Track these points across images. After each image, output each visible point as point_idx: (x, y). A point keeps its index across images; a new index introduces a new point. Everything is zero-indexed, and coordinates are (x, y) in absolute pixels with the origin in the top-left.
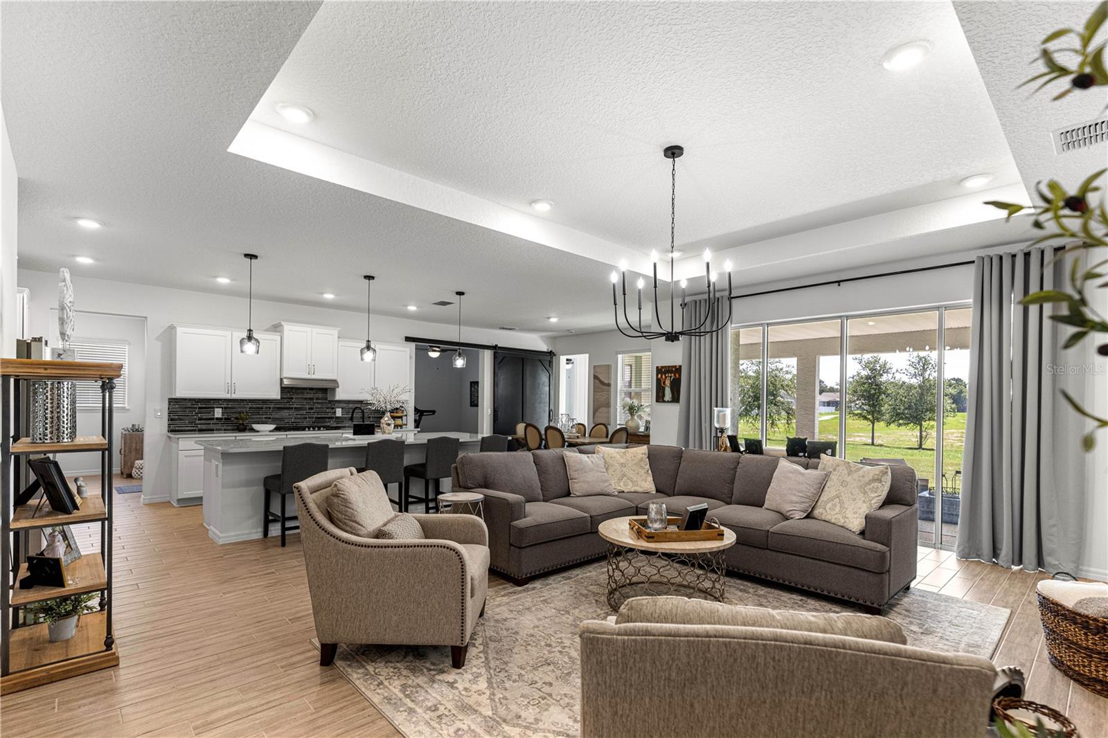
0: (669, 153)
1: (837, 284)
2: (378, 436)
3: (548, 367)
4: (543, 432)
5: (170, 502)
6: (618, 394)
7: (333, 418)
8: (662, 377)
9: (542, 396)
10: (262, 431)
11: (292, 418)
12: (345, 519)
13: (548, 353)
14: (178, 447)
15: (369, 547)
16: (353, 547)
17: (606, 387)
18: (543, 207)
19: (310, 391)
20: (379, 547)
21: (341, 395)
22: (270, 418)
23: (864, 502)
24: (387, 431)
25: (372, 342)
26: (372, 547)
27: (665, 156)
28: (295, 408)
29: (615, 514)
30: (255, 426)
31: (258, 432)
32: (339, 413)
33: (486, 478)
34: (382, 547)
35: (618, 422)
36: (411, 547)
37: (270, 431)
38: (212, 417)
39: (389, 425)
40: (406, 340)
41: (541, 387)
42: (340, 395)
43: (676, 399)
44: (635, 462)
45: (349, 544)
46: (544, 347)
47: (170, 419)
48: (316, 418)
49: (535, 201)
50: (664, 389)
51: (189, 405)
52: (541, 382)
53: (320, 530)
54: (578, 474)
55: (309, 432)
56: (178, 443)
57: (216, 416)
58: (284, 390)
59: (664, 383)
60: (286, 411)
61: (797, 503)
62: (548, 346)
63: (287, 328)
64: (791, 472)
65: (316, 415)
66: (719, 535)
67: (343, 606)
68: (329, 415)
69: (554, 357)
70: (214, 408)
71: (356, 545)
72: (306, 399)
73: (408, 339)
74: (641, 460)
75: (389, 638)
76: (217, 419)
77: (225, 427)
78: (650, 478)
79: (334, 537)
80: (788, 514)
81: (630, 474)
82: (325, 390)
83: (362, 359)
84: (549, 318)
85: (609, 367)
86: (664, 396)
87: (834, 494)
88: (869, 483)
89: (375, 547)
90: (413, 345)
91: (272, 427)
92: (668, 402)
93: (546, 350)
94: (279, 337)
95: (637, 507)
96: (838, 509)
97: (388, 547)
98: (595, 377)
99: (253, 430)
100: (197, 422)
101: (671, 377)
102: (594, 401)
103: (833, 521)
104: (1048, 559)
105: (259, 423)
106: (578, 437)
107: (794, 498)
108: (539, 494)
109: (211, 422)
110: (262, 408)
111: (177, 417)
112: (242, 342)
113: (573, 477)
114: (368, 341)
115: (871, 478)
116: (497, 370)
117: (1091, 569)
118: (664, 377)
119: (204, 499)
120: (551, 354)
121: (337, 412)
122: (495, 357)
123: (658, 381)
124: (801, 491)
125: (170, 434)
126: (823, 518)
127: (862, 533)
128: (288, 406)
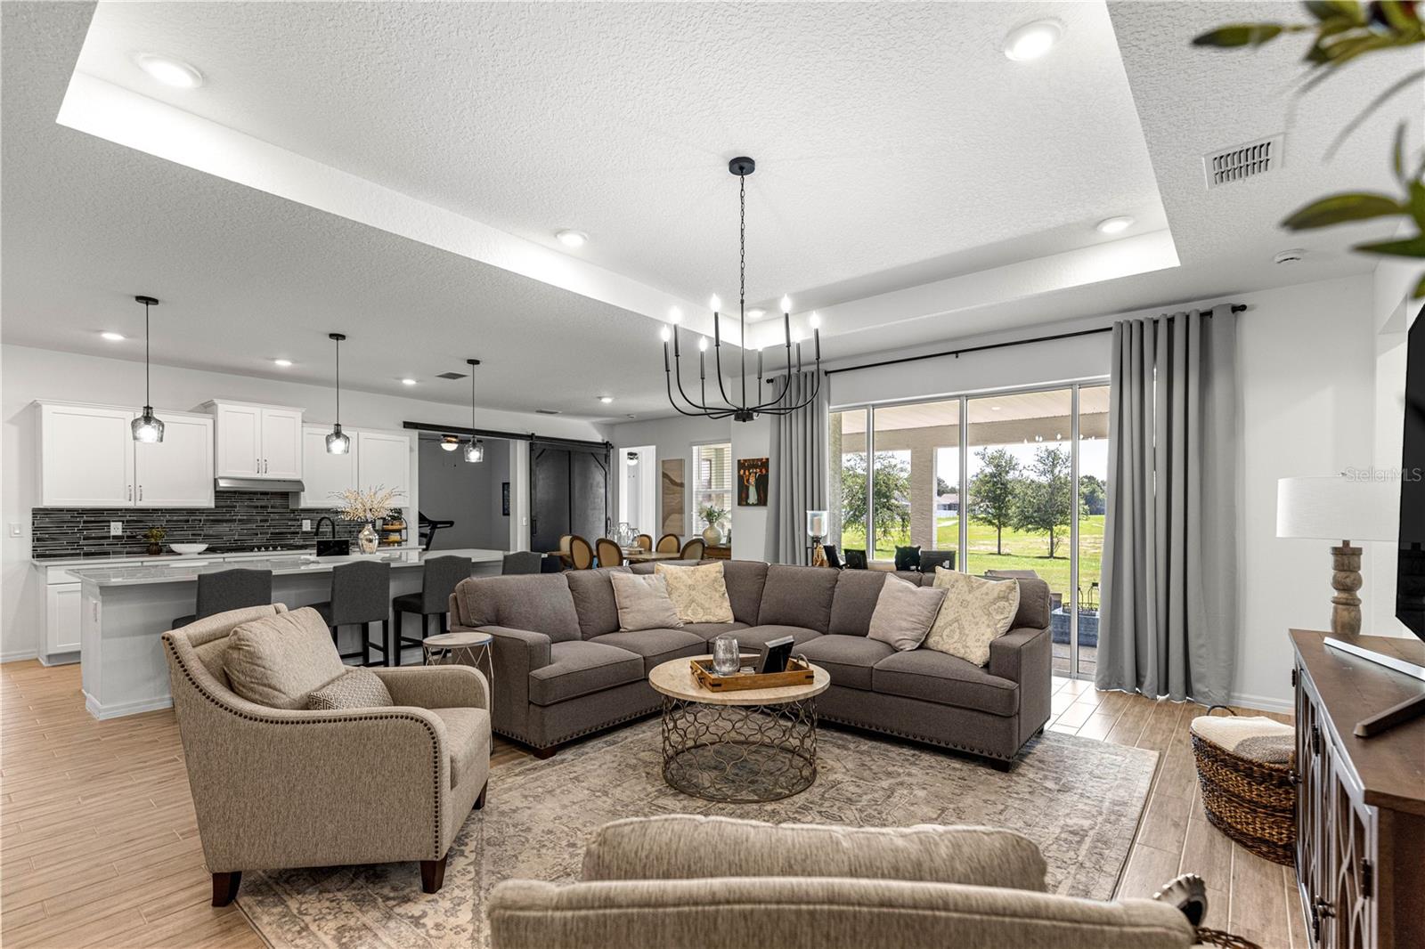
0: (736, 167)
1: (953, 355)
2: (355, 557)
3: (603, 462)
4: (594, 547)
5: (37, 659)
6: (694, 496)
7: (298, 533)
8: (744, 473)
9: (596, 500)
10: (186, 554)
11: (234, 535)
12: (252, 682)
13: (604, 444)
14: (46, 581)
15: (287, 723)
16: (262, 725)
17: (679, 488)
18: (573, 241)
19: (262, 497)
20: (303, 722)
21: (308, 501)
22: (200, 535)
23: (988, 626)
24: (367, 550)
25: (342, 428)
26: (293, 723)
27: (732, 170)
28: (240, 520)
29: (678, 652)
30: (175, 547)
31: (180, 554)
32: (307, 526)
33: (498, 610)
34: (309, 723)
35: (694, 533)
36: (355, 719)
37: (199, 554)
38: (107, 534)
39: (371, 541)
40: (404, 427)
41: (594, 488)
42: (306, 501)
43: (762, 501)
44: (706, 583)
45: (256, 720)
46: (597, 437)
47: (37, 539)
48: (272, 534)
49: (561, 232)
50: (747, 488)
51: (68, 517)
52: (595, 483)
53: (208, 702)
54: (631, 601)
55: (259, 553)
56: (46, 574)
57: (113, 533)
58: (220, 494)
59: (748, 481)
60: (225, 525)
61: (908, 630)
62: (603, 436)
63: (223, 408)
64: (901, 591)
65: (272, 530)
66: (807, 677)
67: (248, 814)
68: (292, 529)
69: (611, 450)
70: (109, 521)
71: (267, 721)
72: (257, 507)
73: (407, 425)
74: (715, 580)
75: (323, 857)
76: (115, 537)
77: (128, 549)
78: (727, 604)
79: (231, 711)
80: (897, 645)
81: (701, 598)
82: (285, 495)
83: (329, 450)
84: (600, 398)
85: (681, 462)
86: (747, 497)
87: (952, 617)
88: (994, 602)
89: (298, 723)
90: (415, 433)
91: (203, 547)
92: (753, 505)
93: (600, 441)
94: (211, 421)
95: (708, 643)
96: (956, 637)
97: (319, 722)
98: (665, 475)
99: (171, 552)
100: (82, 542)
101: (756, 473)
102: (663, 506)
103: (951, 652)
104: (1197, 686)
105: (183, 543)
106: (640, 552)
107: (904, 624)
108: (575, 630)
109: (105, 542)
110: (188, 521)
111: (47, 536)
112: (134, 424)
113: (622, 606)
114: (338, 425)
115: (996, 595)
116: (534, 467)
117: (1244, 696)
118: (747, 473)
119: (82, 653)
120: (607, 445)
121: (304, 525)
122: (531, 450)
123: (741, 478)
124: (912, 615)
125: (35, 562)
126: (940, 648)
127: (986, 666)
128: (227, 517)
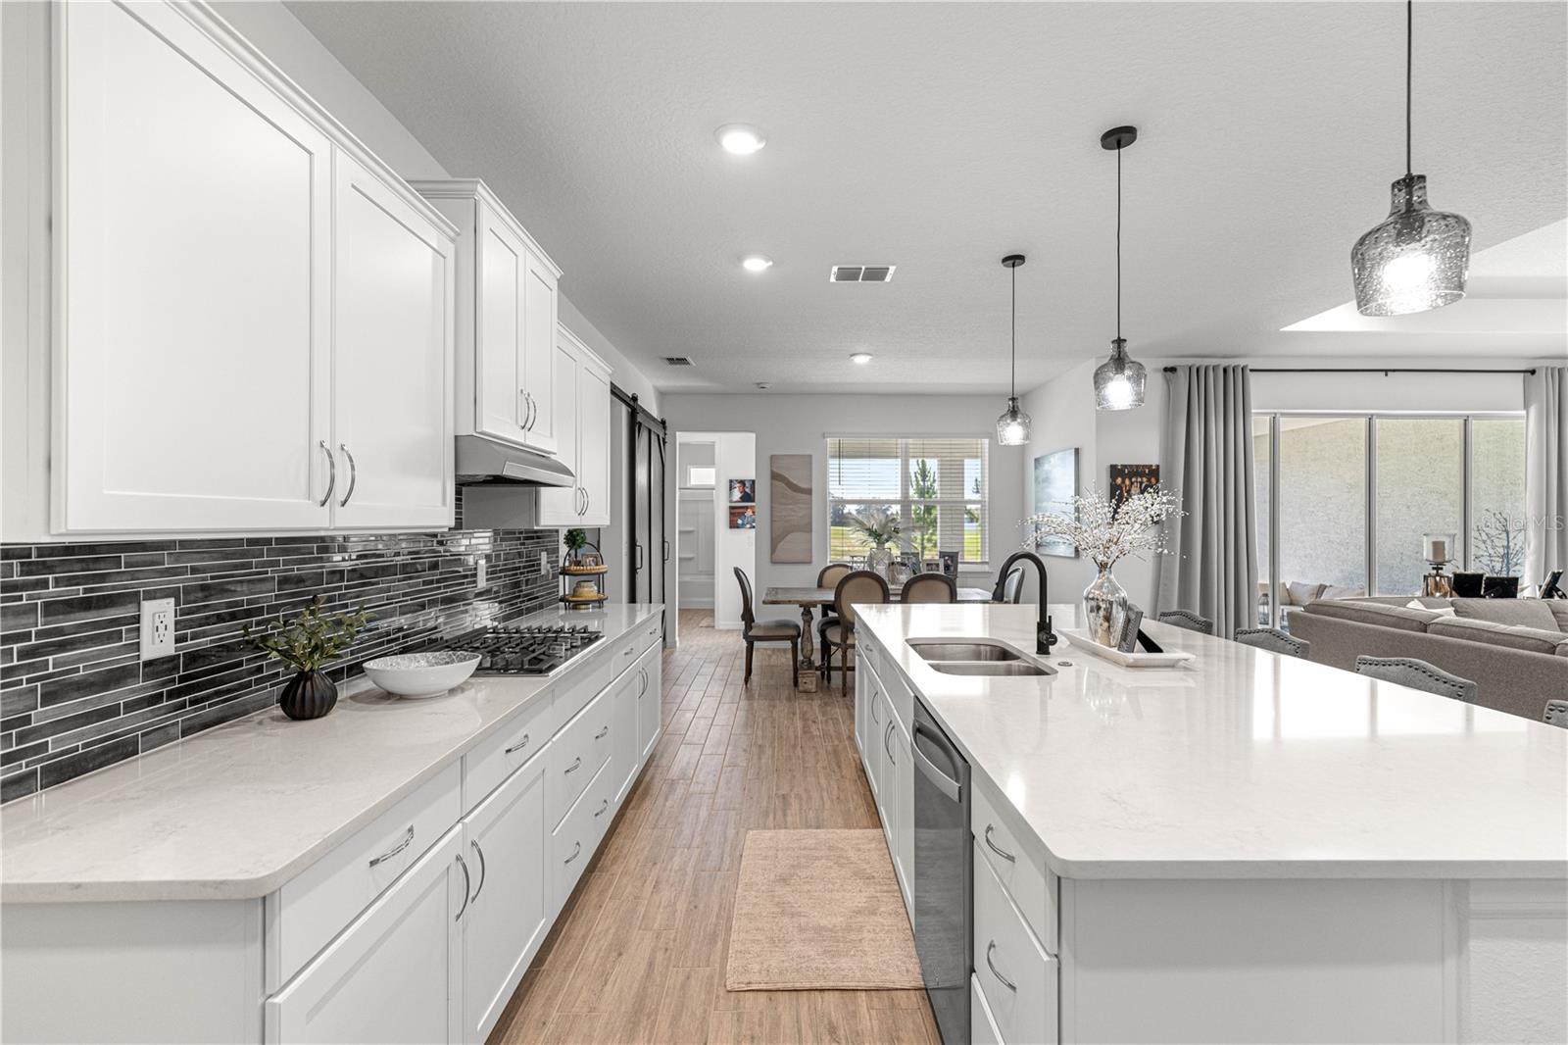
1: (1384, 373)
3: (662, 452)
8: (1123, 482)
13: (662, 423)
17: (804, 496)
38: (125, 660)
46: (654, 411)
57: (148, 652)
59: (1127, 492)
62: (659, 412)
70: (134, 598)
76: (153, 667)
85: (804, 458)
93: (658, 418)
98: (776, 477)
101: (1141, 483)
102: (773, 520)
109: (126, 695)
116: (633, 453)
118: (1127, 482)
120: (664, 425)
122: (632, 424)
123: (1117, 488)
